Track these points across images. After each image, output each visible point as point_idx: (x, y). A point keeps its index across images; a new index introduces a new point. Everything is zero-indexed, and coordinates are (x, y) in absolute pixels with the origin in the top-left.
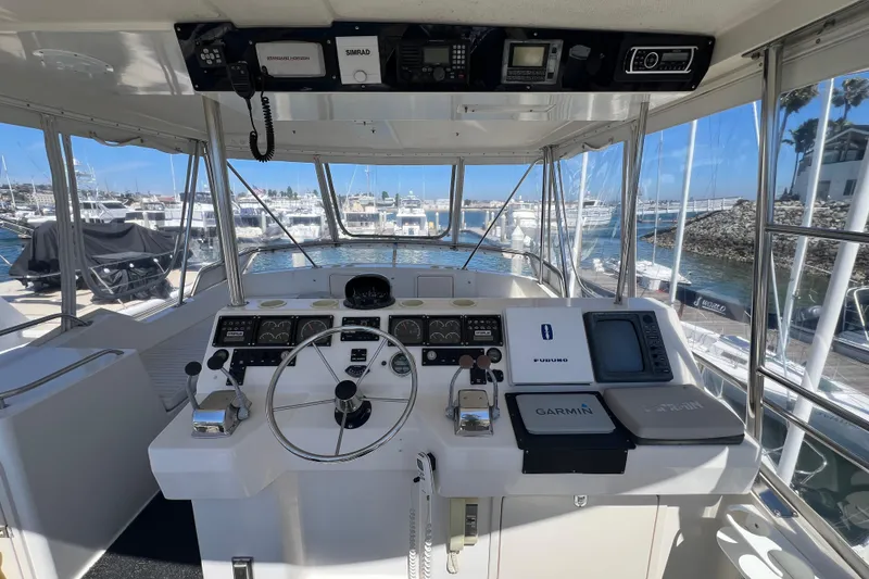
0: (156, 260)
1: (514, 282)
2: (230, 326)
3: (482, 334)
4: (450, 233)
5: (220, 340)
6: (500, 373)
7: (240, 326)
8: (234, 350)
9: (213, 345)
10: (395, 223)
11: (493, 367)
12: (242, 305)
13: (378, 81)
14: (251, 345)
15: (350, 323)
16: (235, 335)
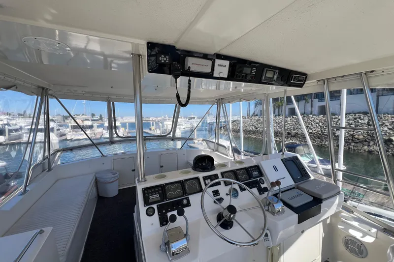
2: (150, 193)
3: (255, 173)
4: (172, 133)
5: (147, 202)
6: (267, 188)
7: (155, 192)
8: (157, 205)
9: (145, 206)
10: (104, 129)
11: (263, 186)
12: (145, 180)
13: (226, 77)
14: (166, 201)
15: (207, 179)
16: (155, 197)
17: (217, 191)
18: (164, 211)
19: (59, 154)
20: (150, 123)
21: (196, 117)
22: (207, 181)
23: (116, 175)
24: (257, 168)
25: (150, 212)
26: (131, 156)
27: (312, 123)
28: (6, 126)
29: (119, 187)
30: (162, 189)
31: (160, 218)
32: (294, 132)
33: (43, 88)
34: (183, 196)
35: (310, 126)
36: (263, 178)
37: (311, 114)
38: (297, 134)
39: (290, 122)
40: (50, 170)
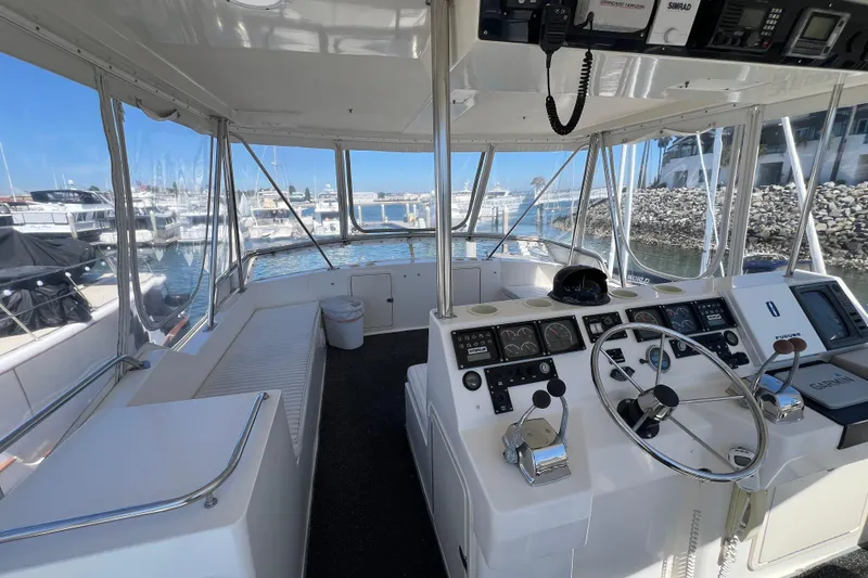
0: (68, 274)
1: (539, 269)
2: (467, 342)
3: (714, 318)
4: (468, 223)
5: (462, 360)
6: (744, 355)
7: (479, 340)
8: (485, 370)
9: (460, 369)
10: (314, 219)
11: (733, 350)
12: (453, 316)
13: (683, 43)
14: (505, 361)
15: (594, 322)
16: (478, 352)
17: (619, 351)
18: (500, 384)
19: (252, 260)
20: (405, 206)
21: (507, 193)
22: (593, 328)
23: (359, 307)
24: (721, 305)
25: (472, 381)
26: (382, 271)
27: (832, 205)
28: (151, 212)
29: (365, 331)
30: (493, 336)
31: (493, 397)
32: (768, 229)
33: (219, 119)
34: (540, 354)
35: (823, 212)
36: (734, 330)
37: (833, 178)
38: (777, 233)
39: (759, 204)
40: (242, 290)
